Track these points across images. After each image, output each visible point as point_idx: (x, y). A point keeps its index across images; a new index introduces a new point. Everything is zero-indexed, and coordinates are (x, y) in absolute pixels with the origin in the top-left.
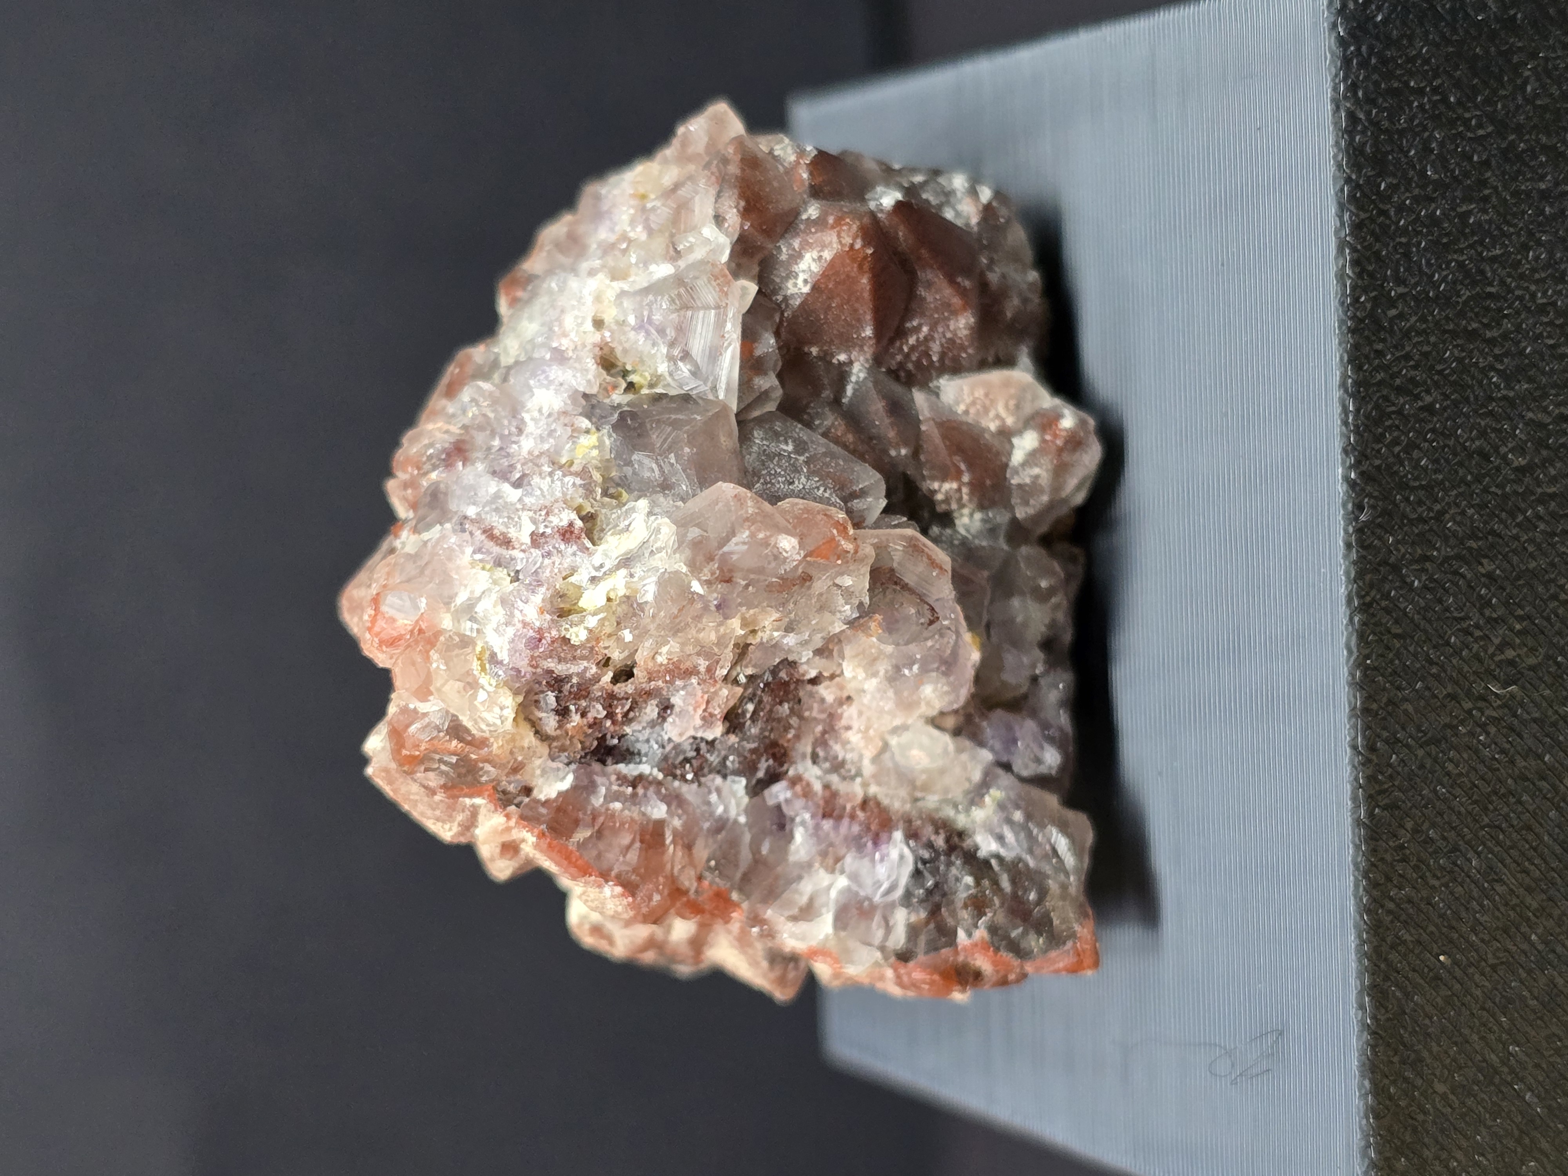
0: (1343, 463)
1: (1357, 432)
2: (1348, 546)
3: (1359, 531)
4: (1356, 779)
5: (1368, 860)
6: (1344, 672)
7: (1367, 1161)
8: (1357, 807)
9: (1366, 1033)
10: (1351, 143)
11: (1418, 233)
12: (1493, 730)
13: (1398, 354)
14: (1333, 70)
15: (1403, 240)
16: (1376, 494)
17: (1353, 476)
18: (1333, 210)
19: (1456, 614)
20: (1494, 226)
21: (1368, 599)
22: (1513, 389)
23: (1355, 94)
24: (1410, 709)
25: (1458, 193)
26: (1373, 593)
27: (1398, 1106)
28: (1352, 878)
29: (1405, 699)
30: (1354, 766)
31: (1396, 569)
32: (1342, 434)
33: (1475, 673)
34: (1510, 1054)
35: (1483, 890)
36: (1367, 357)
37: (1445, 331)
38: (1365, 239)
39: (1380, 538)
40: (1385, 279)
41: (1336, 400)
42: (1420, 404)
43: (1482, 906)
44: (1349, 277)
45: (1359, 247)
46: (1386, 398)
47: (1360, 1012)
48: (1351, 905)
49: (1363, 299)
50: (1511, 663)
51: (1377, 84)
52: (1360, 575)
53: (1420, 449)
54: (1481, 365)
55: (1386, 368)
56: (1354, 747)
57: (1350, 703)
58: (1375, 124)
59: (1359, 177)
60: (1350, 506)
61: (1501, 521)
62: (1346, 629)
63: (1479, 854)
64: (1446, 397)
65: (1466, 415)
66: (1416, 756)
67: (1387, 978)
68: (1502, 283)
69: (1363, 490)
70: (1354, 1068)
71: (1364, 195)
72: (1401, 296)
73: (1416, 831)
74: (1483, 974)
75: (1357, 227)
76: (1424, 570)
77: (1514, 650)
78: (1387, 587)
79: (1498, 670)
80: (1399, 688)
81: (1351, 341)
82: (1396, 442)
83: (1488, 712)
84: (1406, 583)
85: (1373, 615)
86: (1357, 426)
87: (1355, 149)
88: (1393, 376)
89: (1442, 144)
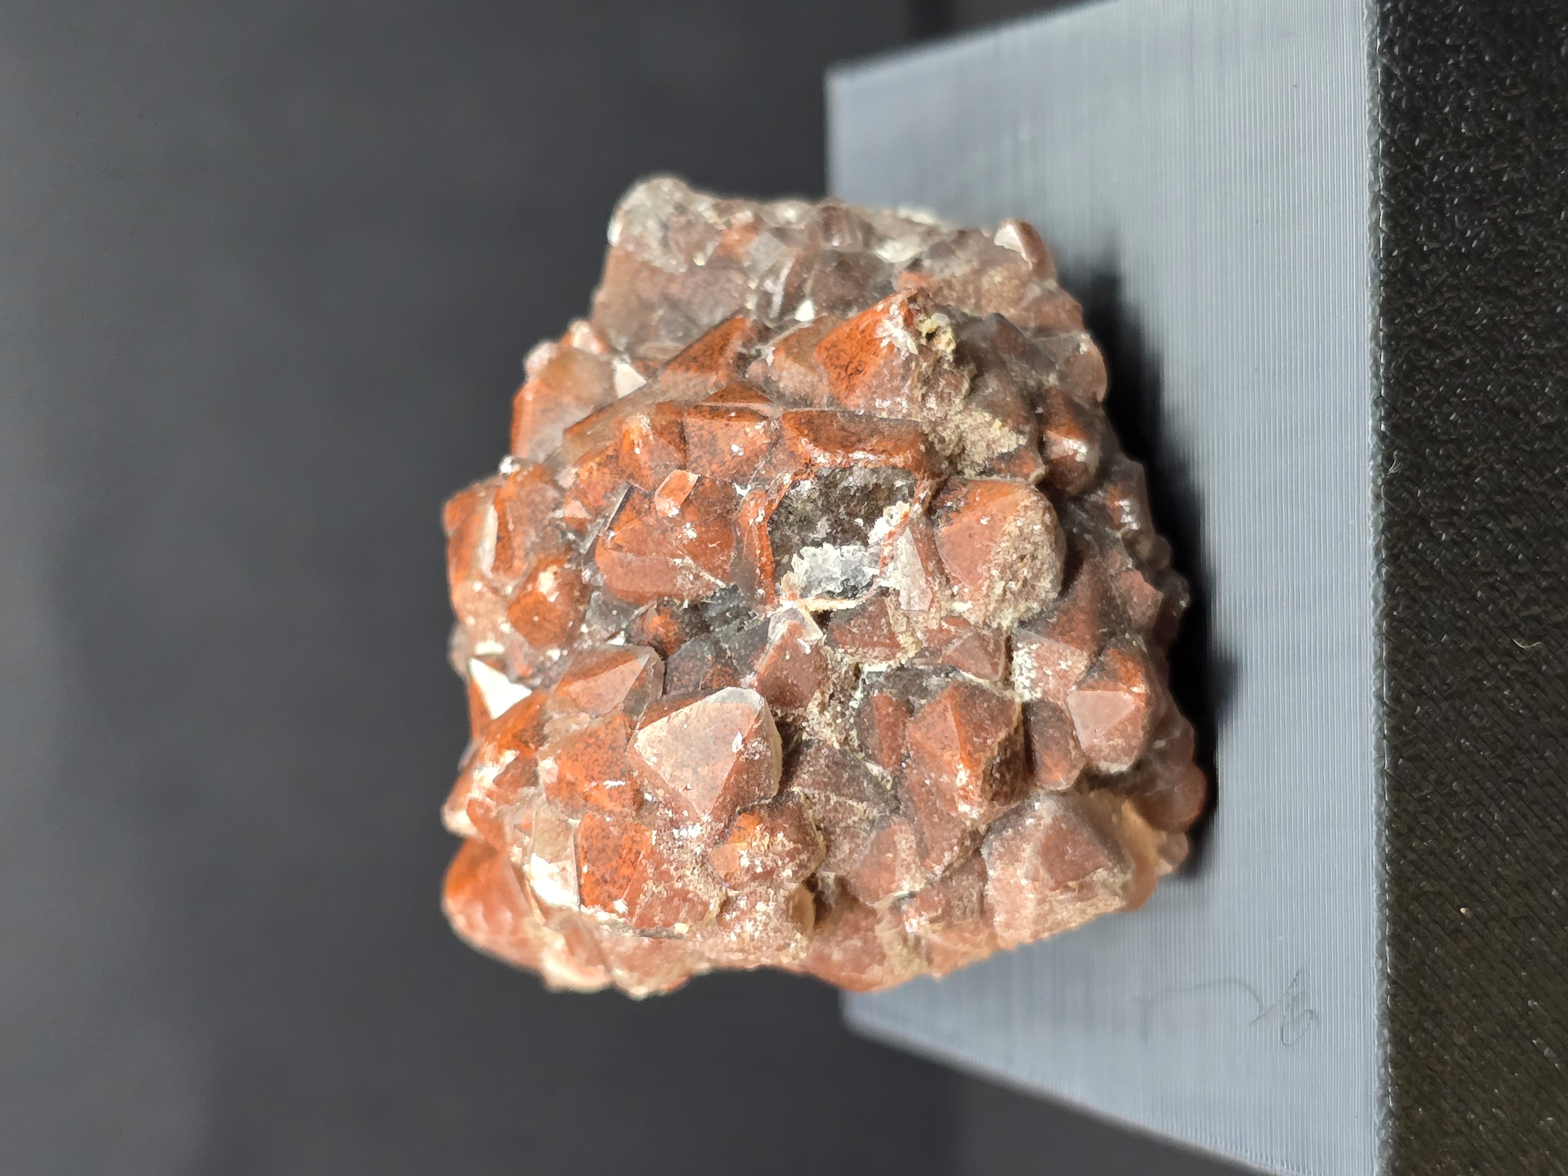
0: (1373, 415)
1: (1387, 385)
2: (1377, 497)
3: (1388, 483)
4: (1381, 729)
5: (1391, 810)
6: (1371, 622)
7: (1384, 1111)
8: (1381, 757)
9: (1386, 982)
10: (1386, 99)
11: (1450, 189)
12: (1518, 686)
13: (1429, 309)
14: (1370, 26)
15: (1437, 196)
16: (1406, 447)
17: (1383, 428)
18: (1367, 162)
19: (1483, 569)
20: (1526, 185)
21: (1396, 551)
22: (1543, 347)
23: (1391, 50)
24: (1435, 660)
25: (1492, 151)
26: (1400, 545)
27: (1418, 1056)
28: (1375, 828)
29: (1431, 652)
30: (1379, 717)
31: (1423, 521)
32: (1373, 387)
33: (1501, 628)
34: (1530, 1009)
35: (1504, 843)
36: (1399, 311)
37: (1477, 288)
38: (1398, 194)
39: (1409, 492)
40: (1417, 233)
41: (1367, 352)
42: (1451, 358)
43: (1503, 859)
44: (1382, 231)
45: (1393, 202)
46: (1417, 352)
47: (1380, 962)
48: (1373, 856)
49: (1395, 253)
50: (1537, 619)
51: (1413, 41)
52: (1388, 527)
53: (1450, 404)
54: (1512, 323)
55: (1418, 322)
56: (1379, 697)
57: (1375, 653)
58: (1410, 79)
59: (1393, 132)
60: (1379, 458)
61: (1531, 479)
62: (1374, 580)
63: (1501, 809)
64: (1478, 352)
65: (1497, 373)
66: (1440, 709)
67: (1408, 929)
68: (1535, 242)
69: (1392, 442)
70: (1374, 1017)
71: (1398, 150)
72: (1432, 251)
73: (1439, 782)
74: (1503, 928)
75: (1391, 182)
76: (1451, 524)
77: (1539, 605)
78: (1414, 539)
79: (1524, 626)
80: (1425, 641)
81: (1383, 294)
82: (1426, 396)
83: (1515, 667)
84: (1433, 536)
85: (1401, 567)
86: (1387, 379)
87: (1390, 105)
88: (1424, 331)
89: (1476, 102)
